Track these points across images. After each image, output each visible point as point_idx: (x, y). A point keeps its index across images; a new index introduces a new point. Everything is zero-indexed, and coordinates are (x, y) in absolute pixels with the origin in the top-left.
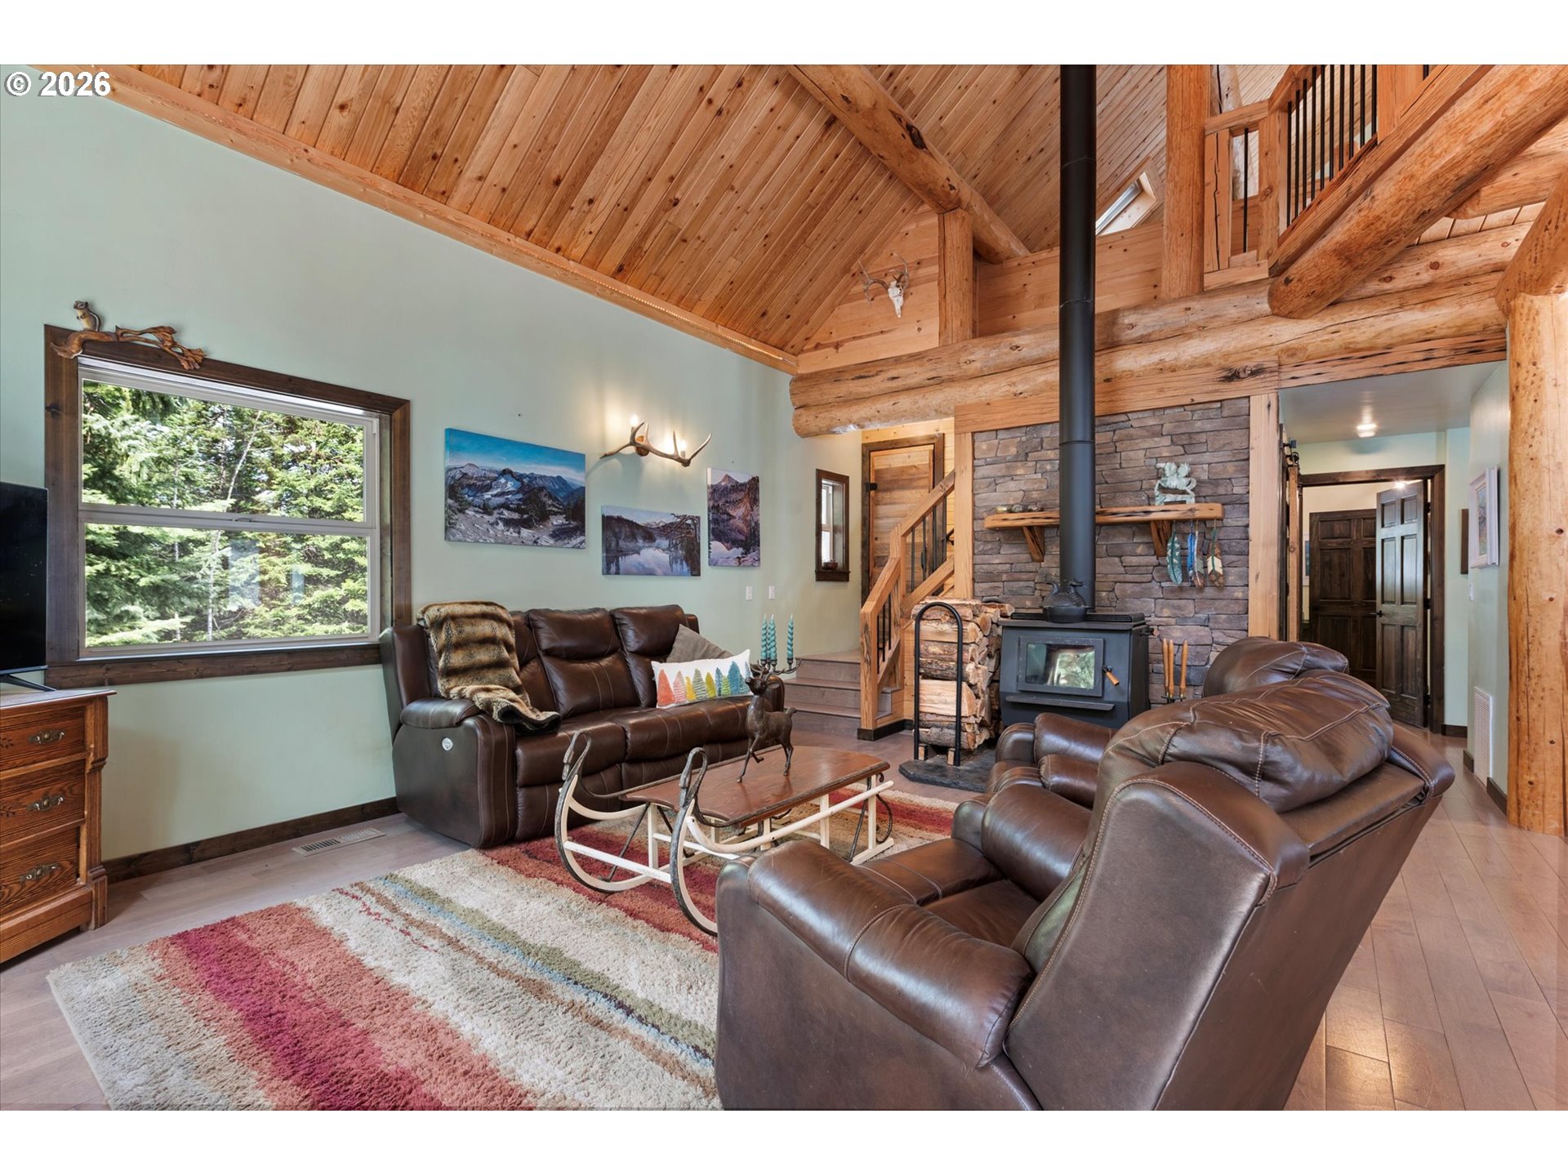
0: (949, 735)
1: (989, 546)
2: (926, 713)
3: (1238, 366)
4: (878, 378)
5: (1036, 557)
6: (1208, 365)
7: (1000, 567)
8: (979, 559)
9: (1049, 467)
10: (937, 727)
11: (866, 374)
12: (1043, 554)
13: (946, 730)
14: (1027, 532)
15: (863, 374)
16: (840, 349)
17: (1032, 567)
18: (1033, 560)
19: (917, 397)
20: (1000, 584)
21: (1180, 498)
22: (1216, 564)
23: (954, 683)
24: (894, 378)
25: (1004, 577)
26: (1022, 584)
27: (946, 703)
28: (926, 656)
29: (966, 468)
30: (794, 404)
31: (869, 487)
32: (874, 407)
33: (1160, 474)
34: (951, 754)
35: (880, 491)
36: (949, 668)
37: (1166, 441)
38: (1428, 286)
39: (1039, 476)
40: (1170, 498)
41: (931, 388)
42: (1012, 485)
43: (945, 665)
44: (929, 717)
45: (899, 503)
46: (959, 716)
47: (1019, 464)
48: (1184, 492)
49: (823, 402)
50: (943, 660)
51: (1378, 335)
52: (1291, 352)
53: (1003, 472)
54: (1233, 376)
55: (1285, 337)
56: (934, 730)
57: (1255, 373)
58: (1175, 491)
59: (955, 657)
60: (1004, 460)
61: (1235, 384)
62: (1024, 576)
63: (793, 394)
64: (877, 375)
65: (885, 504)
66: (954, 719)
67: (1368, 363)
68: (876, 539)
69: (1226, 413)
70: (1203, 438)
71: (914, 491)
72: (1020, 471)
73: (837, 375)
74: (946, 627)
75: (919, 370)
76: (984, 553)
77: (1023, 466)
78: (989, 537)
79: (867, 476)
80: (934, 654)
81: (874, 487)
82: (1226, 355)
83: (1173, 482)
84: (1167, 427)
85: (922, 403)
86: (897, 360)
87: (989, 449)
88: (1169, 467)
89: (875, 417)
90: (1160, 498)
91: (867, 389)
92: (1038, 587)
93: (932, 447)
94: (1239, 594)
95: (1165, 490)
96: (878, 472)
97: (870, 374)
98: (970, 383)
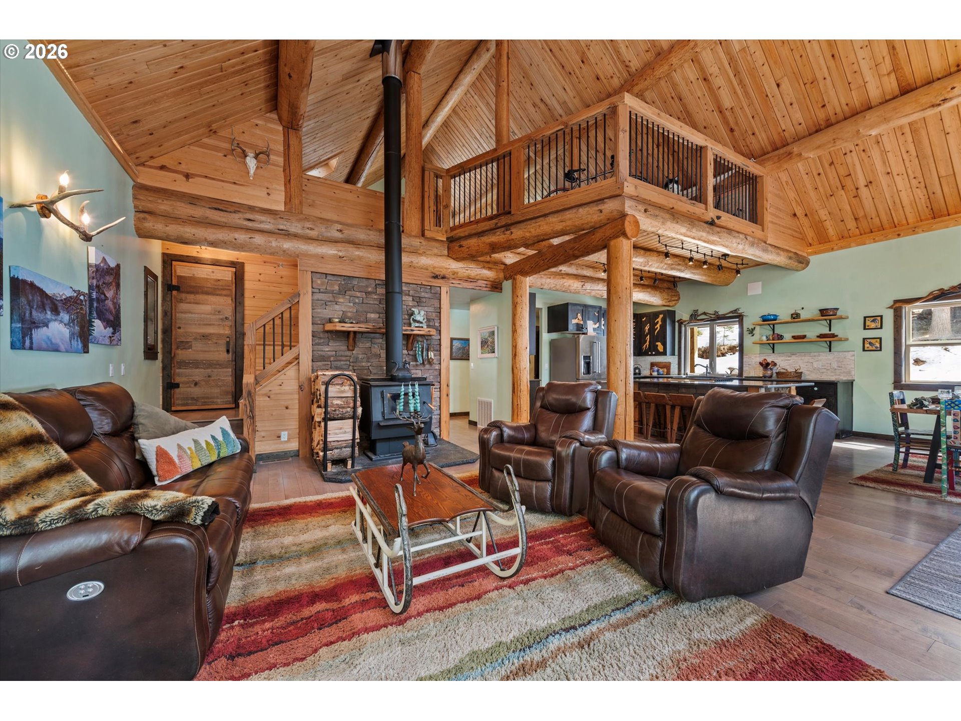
0: (347, 451)
1: (322, 341)
2: (330, 442)
3: (437, 273)
4: (237, 216)
5: (351, 348)
6: (427, 269)
7: (329, 353)
8: (316, 347)
9: (357, 301)
10: (337, 448)
11: (224, 209)
12: (354, 347)
13: (344, 449)
14: (352, 335)
15: (220, 208)
16: (190, 180)
17: (349, 353)
18: (349, 350)
19: (271, 239)
20: (329, 363)
21: (421, 325)
22: (431, 355)
23: (351, 421)
24: (249, 220)
25: (332, 359)
26: (342, 363)
27: (345, 433)
28: (332, 407)
29: (307, 292)
30: (135, 207)
31: (169, 288)
32: (231, 235)
33: (412, 314)
34: (350, 463)
35: (182, 292)
36: (347, 412)
37: (411, 299)
38: (488, 262)
39: (352, 304)
40: (417, 325)
41: (281, 236)
42: (337, 307)
43: (344, 410)
44: (333, 444)
45: (203, 304)
46: (354, 439)
47: (341, 296)
48: (421, 323)
49: (172, 216)
50: (343, 408)
51: (477, 275)
52: (454, 273)
53: (331, 299)
54: (436, 277)
55: (453, 267)
56: (336, 451)
57: (444, 278)
58: (419, 322)
59: (352, 405)
60: (332, 292)
61: (436, 280)
62: (344, 358)
63: (135, 198)
64: (235, 212)
65: (190, 303)
66: (351, 441)
67: (472, 284)
68: (179, 328)
69: (433, 291)
70: (424, 300)
71: (218, 297)
72: (341, 300)
73: (193, 200)
74: (347, 388)
75: (272, 221)
76: (318, 344)
77: (343, 298)
78: (322, 335)
79: (169, 279)
80: (337, 405)
81: (177, 288)
82: (434, 268)
83: (418, 318)
84: (411, 293)
85: (274, 244)
86: (252, 209)
87: (322, 284)
88: (416, 310)
89: (231, 242)
90: (414, 324)
91: (223, 220)
92: (352, 364)
93: (234, 270)
94: (437, 368)
95: (415, 321)
96: (180, 277)
97: (229, 210)
98: (311, 241)
